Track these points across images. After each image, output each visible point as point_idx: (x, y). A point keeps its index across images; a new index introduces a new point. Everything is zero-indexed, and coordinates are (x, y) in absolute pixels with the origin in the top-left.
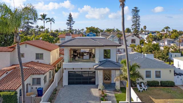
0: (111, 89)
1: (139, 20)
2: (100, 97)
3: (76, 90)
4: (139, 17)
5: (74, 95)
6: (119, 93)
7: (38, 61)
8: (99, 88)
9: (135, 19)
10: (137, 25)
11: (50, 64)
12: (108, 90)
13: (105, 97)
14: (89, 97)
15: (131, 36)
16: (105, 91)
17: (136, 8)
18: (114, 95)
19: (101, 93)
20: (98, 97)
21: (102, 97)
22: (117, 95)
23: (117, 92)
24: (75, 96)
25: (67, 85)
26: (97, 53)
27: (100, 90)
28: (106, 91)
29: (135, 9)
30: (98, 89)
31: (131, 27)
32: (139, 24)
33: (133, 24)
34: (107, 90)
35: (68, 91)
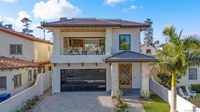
0: (134, 97)
1: (152, 33)
2: (115, 109)
3: (73, 98)
4: (152, 29)
5: (67, 106)
6: (149, 102)
7: (14, 57)
8: (112, 95)
9: (148, 32)
10: (150, 39)
11: (33, 60)
12: (129, 98)
13: (125, 109)
14: (94, 109)
15: (146, 45)
16: (122, 99)
17: (148, 19)
18: (140, 105)
19: (117, 102)
20: (111, 109)
21: (119, 109)
22: (146, 105)
23: (145, 100)
24: (68, 108)
25: (59, 91)
26: (108, 39)
27: (113, 97)
28: (126, 100)
29: (148, 21)
30: (111, 97)
31: (144, 41)
32: (151, 37)
33: (146, 37)
34: (126, 98)
35: (59, 100)
